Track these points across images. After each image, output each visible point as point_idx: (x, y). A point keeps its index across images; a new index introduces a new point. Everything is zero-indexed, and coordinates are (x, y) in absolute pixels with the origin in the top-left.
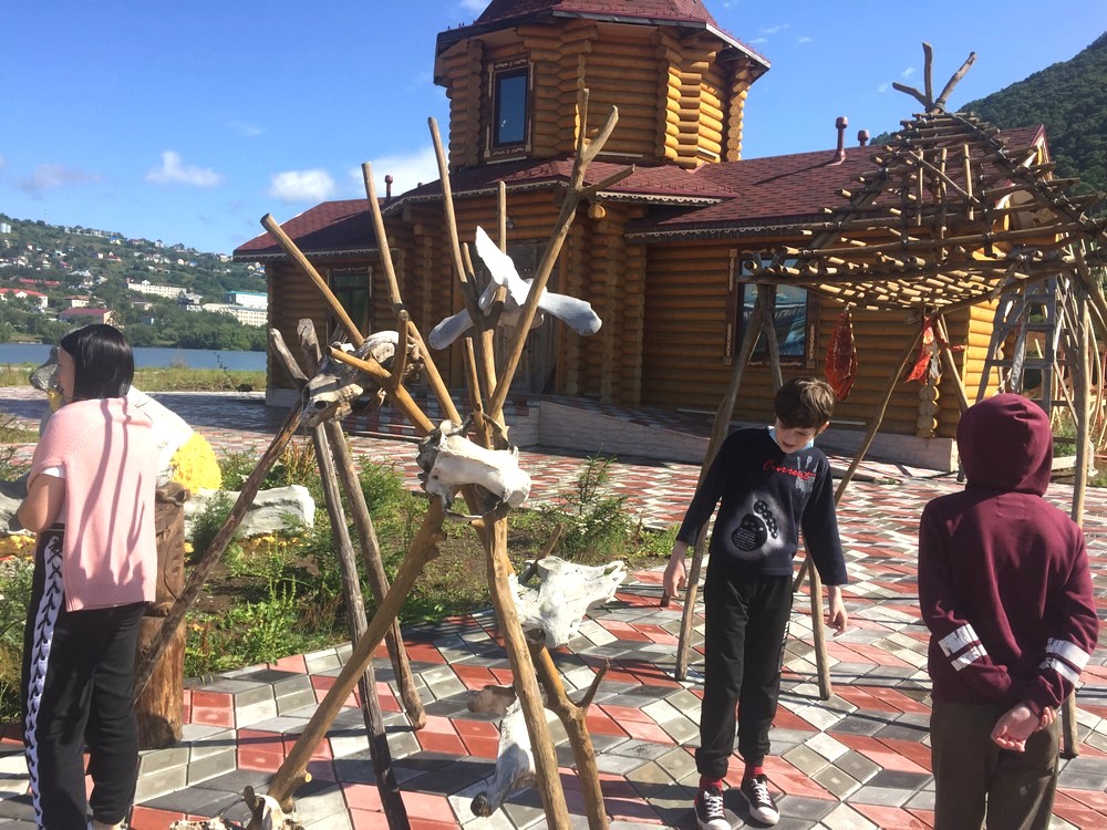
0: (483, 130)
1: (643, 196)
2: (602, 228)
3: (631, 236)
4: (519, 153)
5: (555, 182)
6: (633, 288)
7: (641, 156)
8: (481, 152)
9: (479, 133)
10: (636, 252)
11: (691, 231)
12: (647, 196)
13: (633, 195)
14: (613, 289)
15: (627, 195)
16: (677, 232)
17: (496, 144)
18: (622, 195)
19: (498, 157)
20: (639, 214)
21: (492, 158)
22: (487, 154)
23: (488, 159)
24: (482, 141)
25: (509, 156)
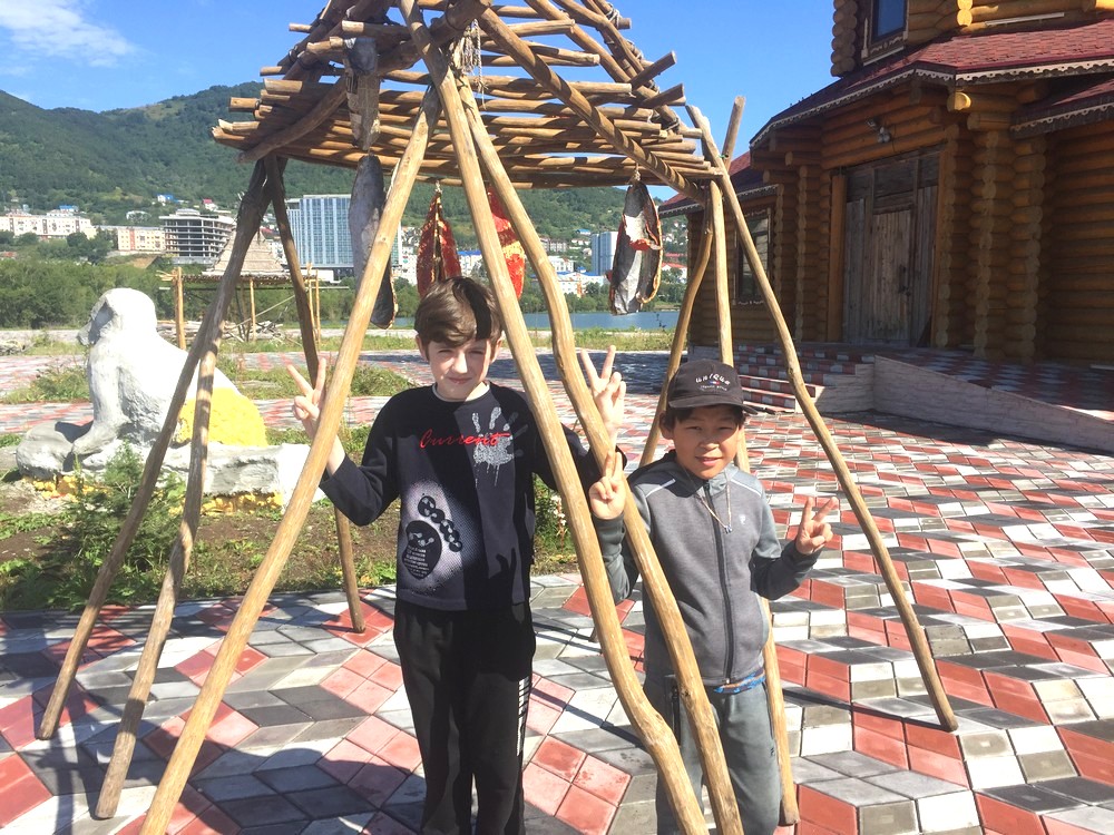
0: (861, 24)
1: (1027, 70)
2: (972, 123)
3: (1018, 128)
4: (898, 44)
5: (911, 72)
6: (1022, 200)
7: (1062, 15)
8: (858, 53)
9: (855, 29)
10: (1027, 149)
11: (1094, 108)
12: (1034, 69)
13: (1011, 71)
14: (991, 203)
15: (1002, 72)
16: (1076, 113)
17: (875, 38)
18: (994, 73)
19: (877, 54)
20: (1031, 95)
21: (870, 56)
22: (864, 54)
23: (866, 59)
24: (859, 37)
25: (884, 51)
